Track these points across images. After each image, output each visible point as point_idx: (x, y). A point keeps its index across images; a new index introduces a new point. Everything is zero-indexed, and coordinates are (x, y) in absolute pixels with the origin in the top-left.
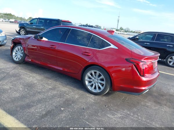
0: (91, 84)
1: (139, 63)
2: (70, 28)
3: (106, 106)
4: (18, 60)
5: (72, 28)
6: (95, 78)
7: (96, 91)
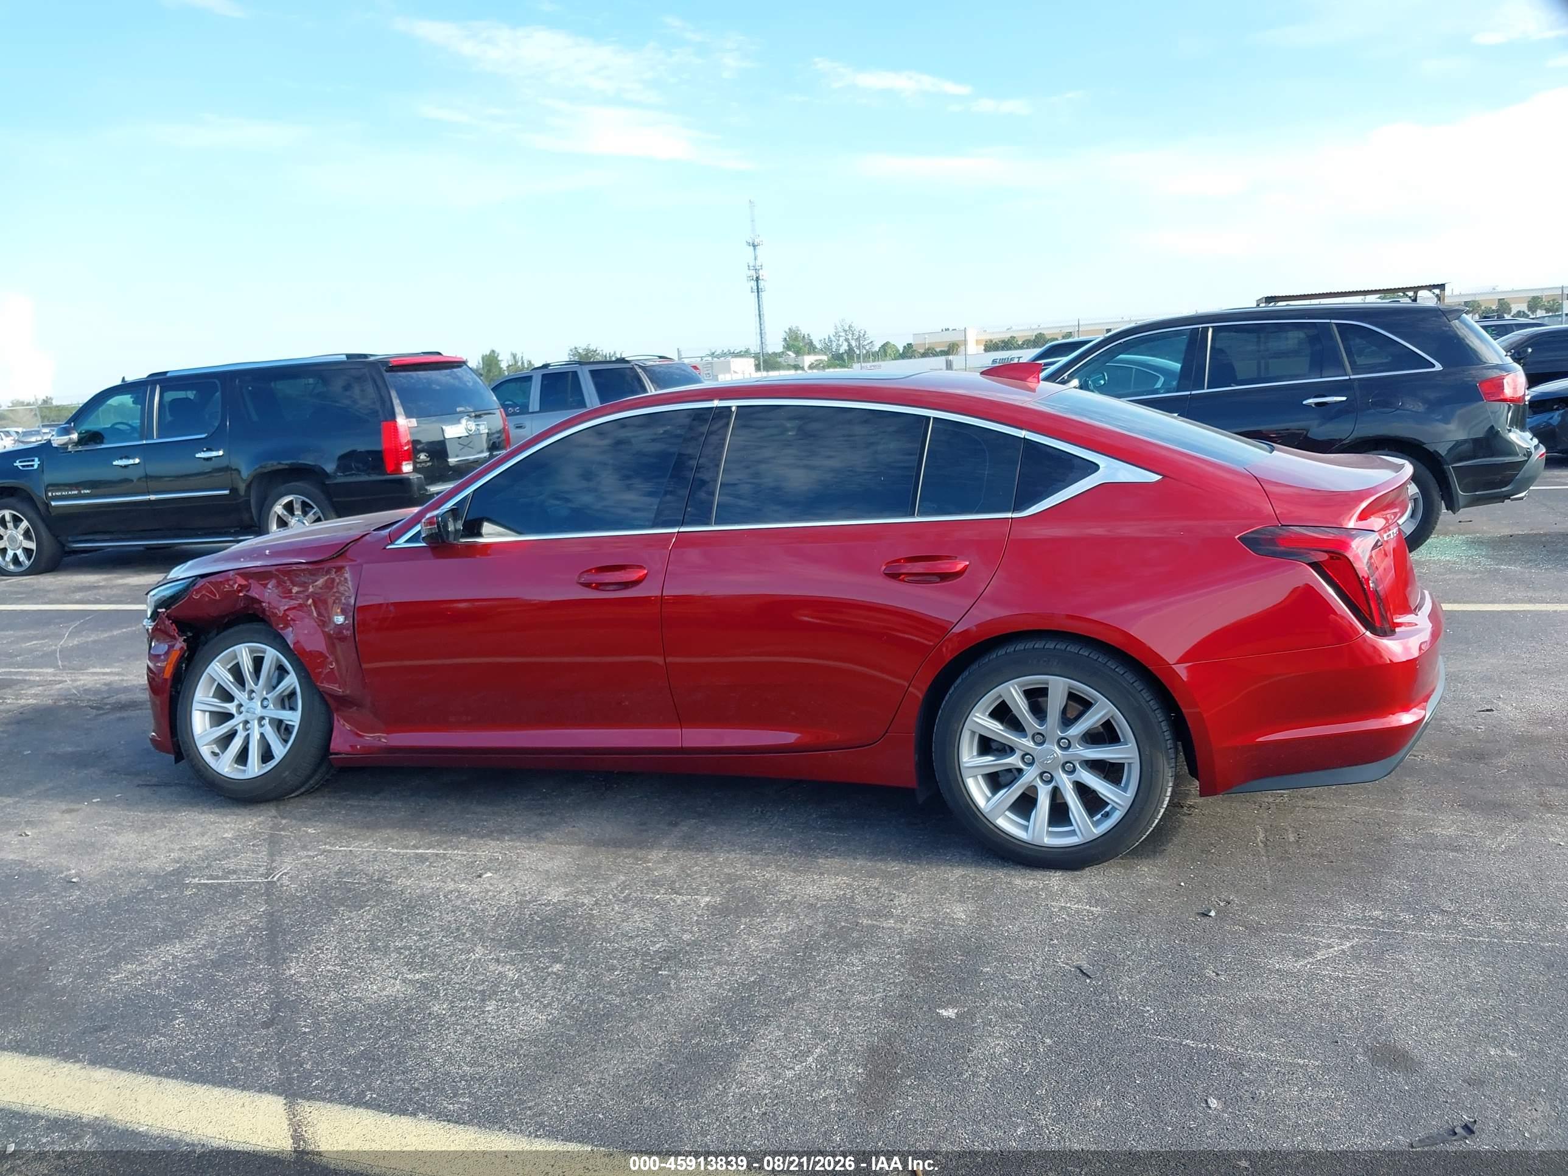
0: (1014, 792)
1: (1344, 545)
2: (716, 403)
3: (1205, 915)
4: (254, 768)
5: (734, 404)
6: (1040, 739)
7: (1073, 833)
